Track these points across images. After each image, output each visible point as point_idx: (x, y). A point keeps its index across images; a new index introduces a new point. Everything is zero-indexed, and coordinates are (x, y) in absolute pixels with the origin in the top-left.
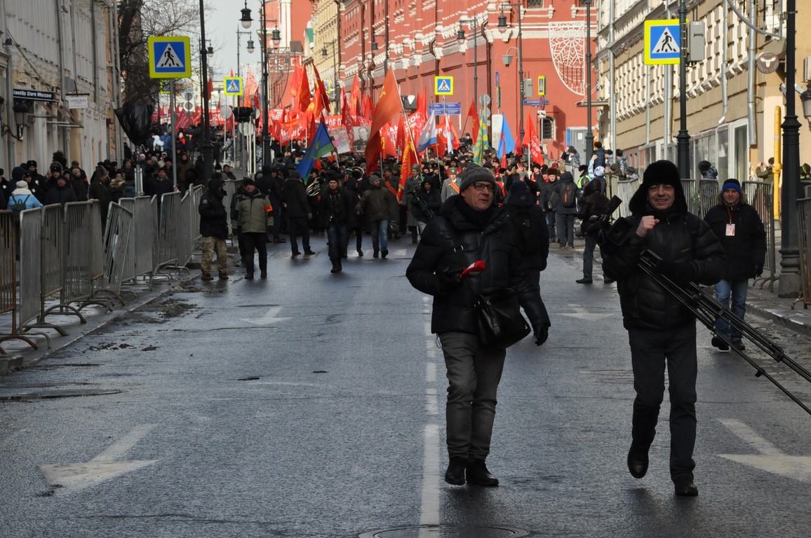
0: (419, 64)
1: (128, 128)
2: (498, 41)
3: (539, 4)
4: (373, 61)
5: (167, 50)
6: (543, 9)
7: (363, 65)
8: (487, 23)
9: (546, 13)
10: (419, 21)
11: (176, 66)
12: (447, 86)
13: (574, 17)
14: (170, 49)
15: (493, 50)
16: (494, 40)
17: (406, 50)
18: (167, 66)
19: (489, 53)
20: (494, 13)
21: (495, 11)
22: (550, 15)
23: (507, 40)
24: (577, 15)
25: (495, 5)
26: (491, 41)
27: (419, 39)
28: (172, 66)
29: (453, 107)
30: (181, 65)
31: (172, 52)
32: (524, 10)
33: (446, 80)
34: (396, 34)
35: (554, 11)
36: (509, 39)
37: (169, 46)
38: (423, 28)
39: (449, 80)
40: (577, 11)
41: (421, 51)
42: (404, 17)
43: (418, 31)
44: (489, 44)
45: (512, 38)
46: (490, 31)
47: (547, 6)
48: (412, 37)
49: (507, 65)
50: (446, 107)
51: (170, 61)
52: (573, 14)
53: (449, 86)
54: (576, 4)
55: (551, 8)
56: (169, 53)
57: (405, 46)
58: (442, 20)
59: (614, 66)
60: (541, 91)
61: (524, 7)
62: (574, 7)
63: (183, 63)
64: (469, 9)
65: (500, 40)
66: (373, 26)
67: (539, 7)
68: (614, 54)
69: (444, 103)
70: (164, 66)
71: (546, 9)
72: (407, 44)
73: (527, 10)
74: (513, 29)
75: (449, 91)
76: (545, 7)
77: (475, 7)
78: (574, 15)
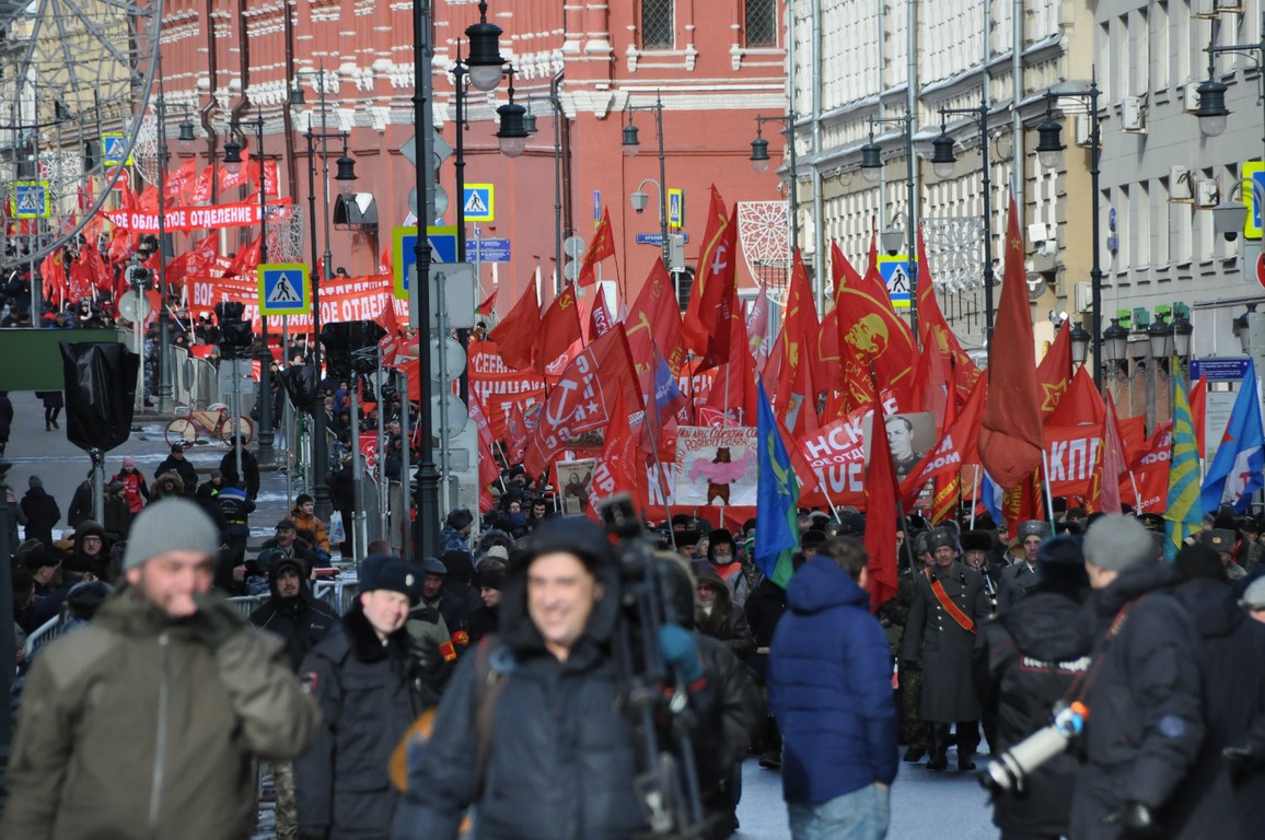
0: (383, 127)
1: (295, 391)
2: (586, 116)
3: (667, 41)
4: (244, 95)
5: (280, 280)
6: (674, 52)
7: (213, 98)
8: (562, 77)
9: (682, 59)
10: (382, 32)
11: (291, 300)
12: (481, 204)
13: (736, 68)
14: (284, 279)
15: (575, 132)
16: (577, 113)
17: (348, 88)
18: (281, 300)
19: (566, 138)
20: (576, 59)
21: (578, 55)
22: (689, 65)
23: (603, 114)
24: (744, 64)
25: (578, 43)
26: (570, 114)
27: (383, 72)
28: (287, 300)
29: (495, 248)
30: (298, 299)
31: (287, 283)
32: (637, 53)
33: (479, 191)
34: (313, 45)
35: (697, 56)
36: (608, 113)
37: (283, 275)
38: (394, 48)
39: (487, 191)
40: (743, 56)
41: (389, 98)
42: (341, 12)
43: (381, 54)
44: (567, 120)
45: (614, 109)
46: (569, 95)
47: (682, 46)
48: (363, 61)
49: (640, 211)
50: (482, 246)
51: (284, 294)
52: (733, 63)
53: (486, 205)
54: (740, 42)
55: (690, 50)
56: (283, 284)
57: (345, 79)
58: (447, 45)
59: (822, 196)
60: (675, 219)
61: (637, 48)
62: (735, 50)
63: (301, 297)
64: (514, 37)
65: (589, 114)
66: (245, 13)
67: (666, 48)
68: (821, 175)
69: (476, 237)
70: (277, 301)
71: (680, 53)
72: (349, 76)
73: (644, 53)
74: (615, 92)
75: (486, 214)
76: (678, 48)
77: (530, 35)
78: (736, 65)
